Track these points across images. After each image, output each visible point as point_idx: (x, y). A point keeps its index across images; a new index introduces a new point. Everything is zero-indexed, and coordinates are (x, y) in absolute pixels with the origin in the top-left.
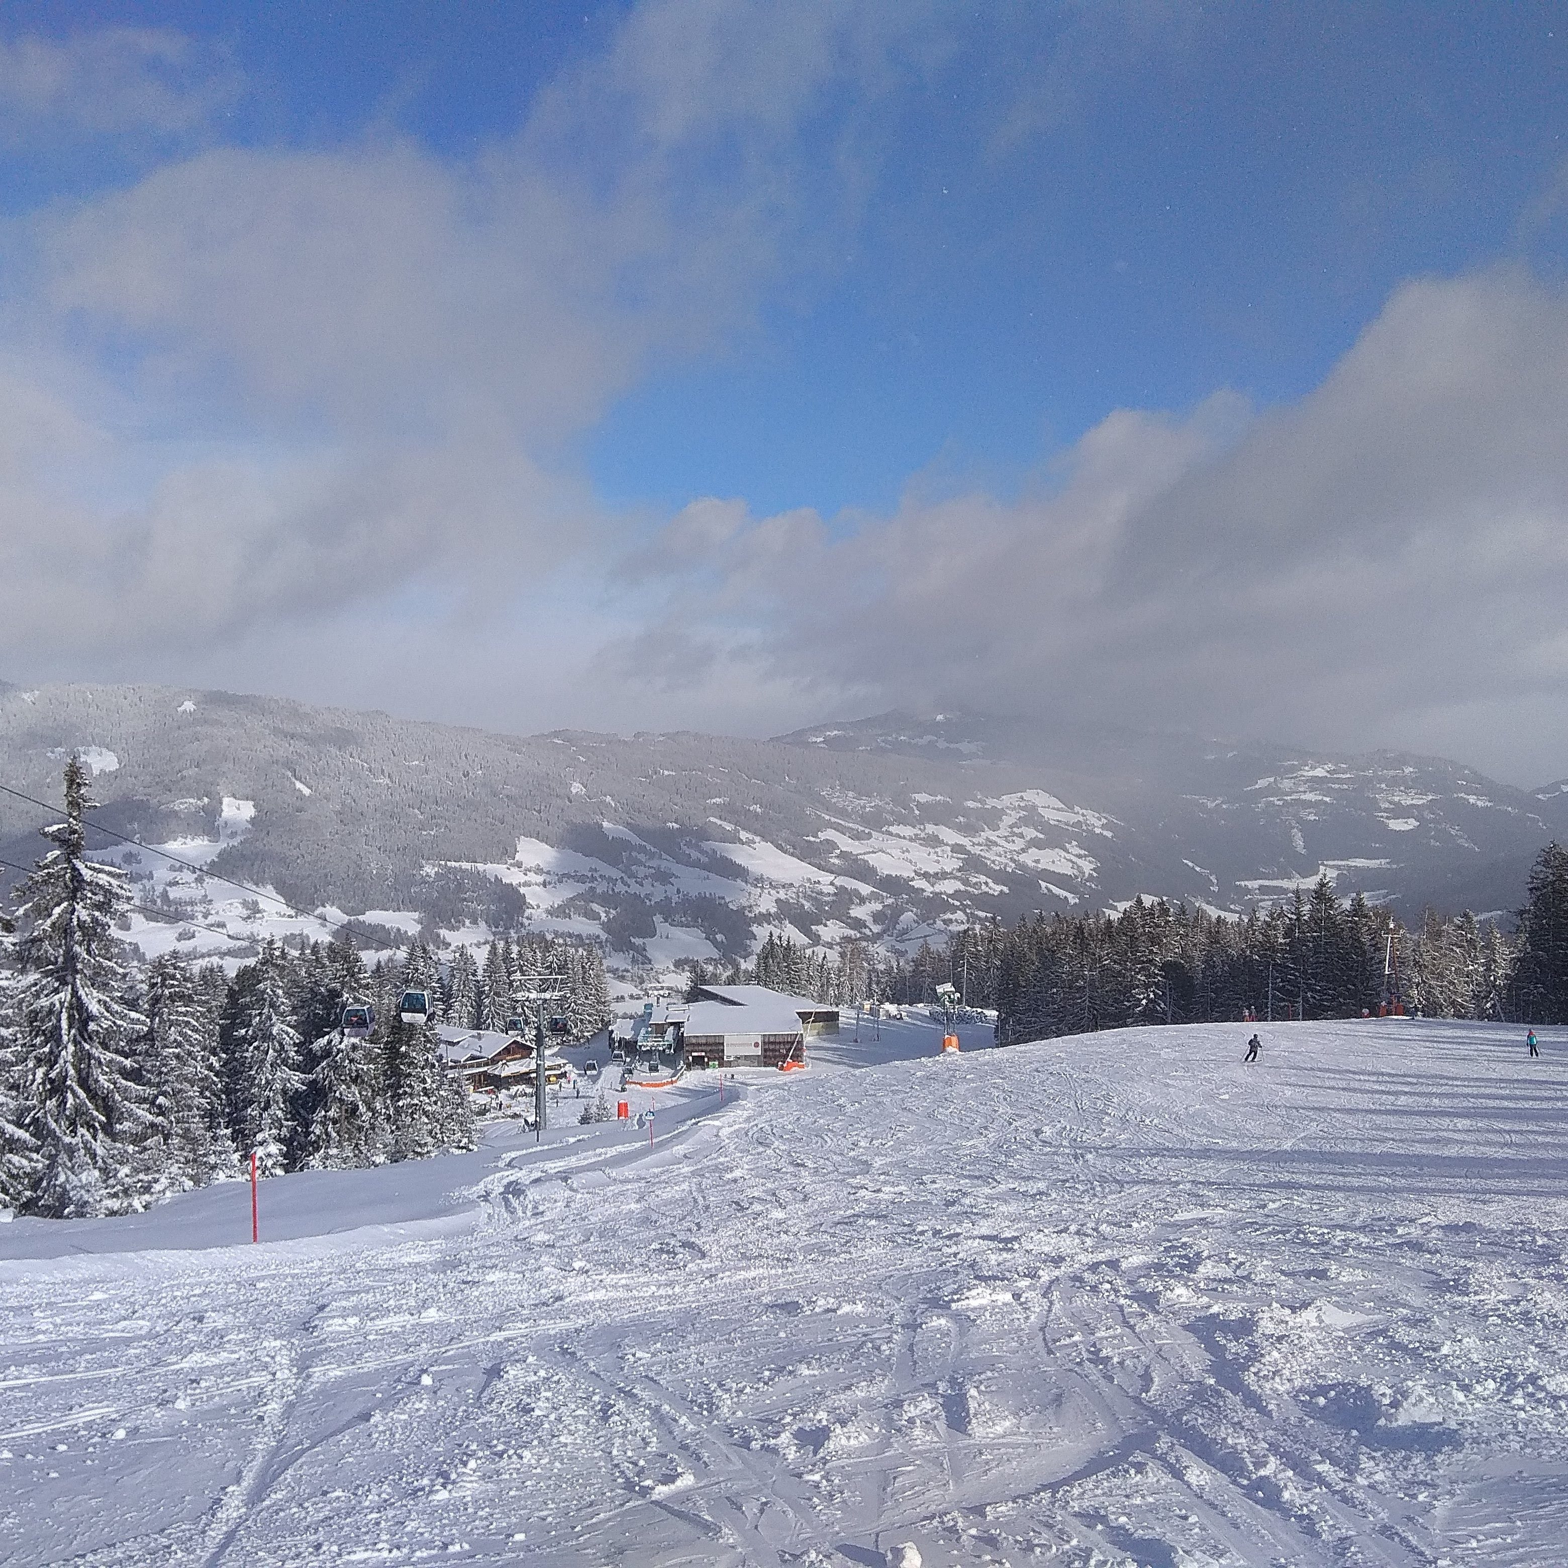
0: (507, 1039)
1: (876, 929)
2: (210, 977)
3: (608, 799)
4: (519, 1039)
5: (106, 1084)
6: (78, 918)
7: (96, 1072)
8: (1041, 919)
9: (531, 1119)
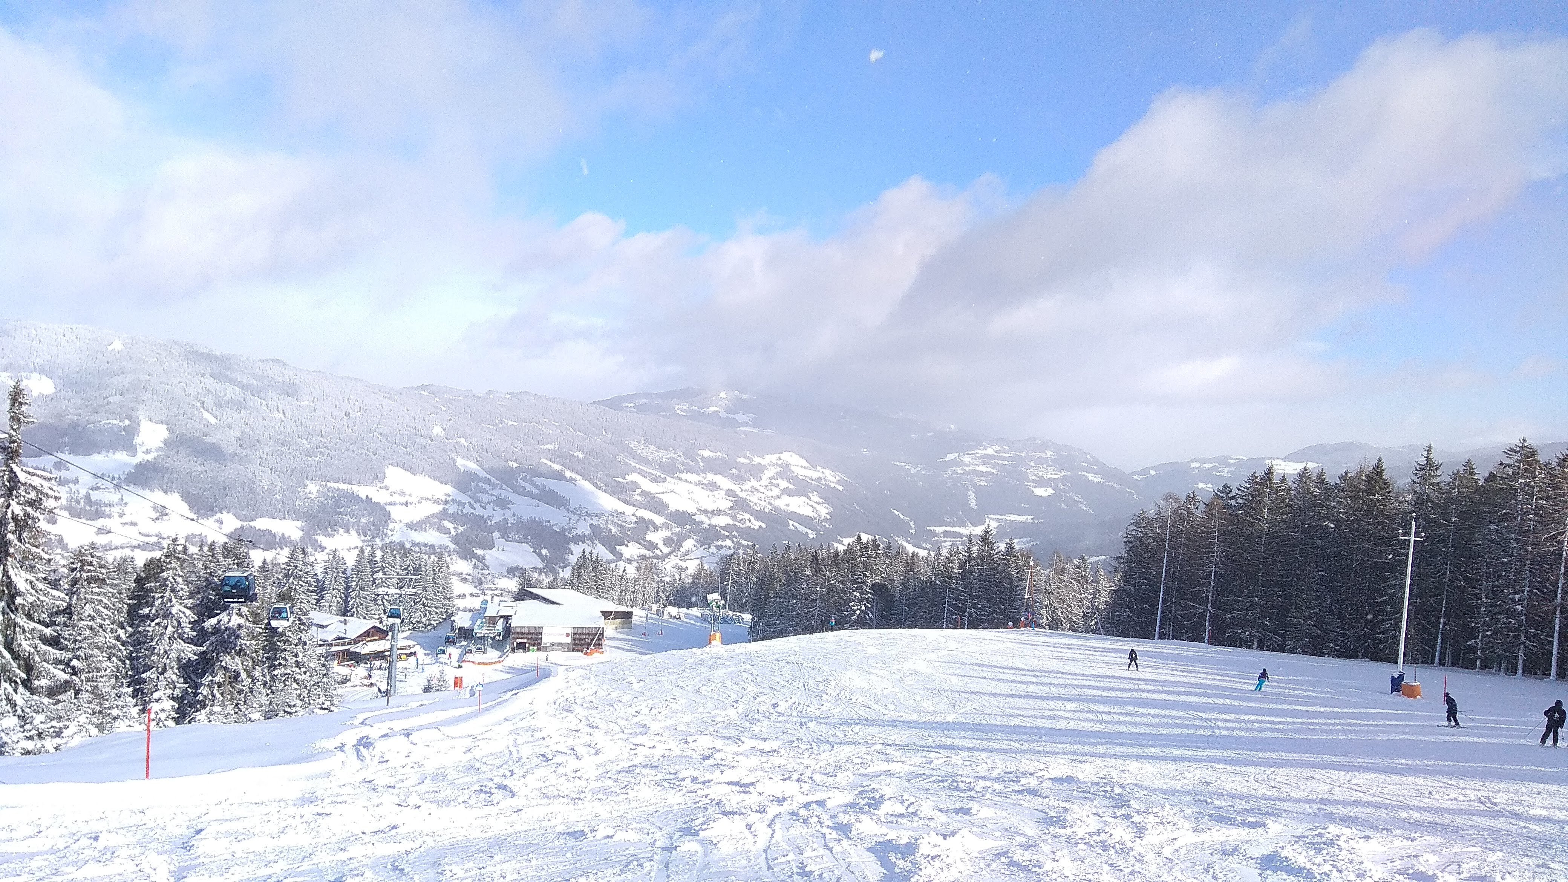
0: (367, 625)
1: (666, 550)
2: (121, 567)
3: (462, 441)
4: (378, 624)
5: (28, 648)
6: (13, 512)
7: (20, 638)
8: (788, 548)
9: (383, 689)
